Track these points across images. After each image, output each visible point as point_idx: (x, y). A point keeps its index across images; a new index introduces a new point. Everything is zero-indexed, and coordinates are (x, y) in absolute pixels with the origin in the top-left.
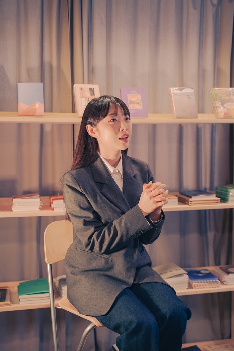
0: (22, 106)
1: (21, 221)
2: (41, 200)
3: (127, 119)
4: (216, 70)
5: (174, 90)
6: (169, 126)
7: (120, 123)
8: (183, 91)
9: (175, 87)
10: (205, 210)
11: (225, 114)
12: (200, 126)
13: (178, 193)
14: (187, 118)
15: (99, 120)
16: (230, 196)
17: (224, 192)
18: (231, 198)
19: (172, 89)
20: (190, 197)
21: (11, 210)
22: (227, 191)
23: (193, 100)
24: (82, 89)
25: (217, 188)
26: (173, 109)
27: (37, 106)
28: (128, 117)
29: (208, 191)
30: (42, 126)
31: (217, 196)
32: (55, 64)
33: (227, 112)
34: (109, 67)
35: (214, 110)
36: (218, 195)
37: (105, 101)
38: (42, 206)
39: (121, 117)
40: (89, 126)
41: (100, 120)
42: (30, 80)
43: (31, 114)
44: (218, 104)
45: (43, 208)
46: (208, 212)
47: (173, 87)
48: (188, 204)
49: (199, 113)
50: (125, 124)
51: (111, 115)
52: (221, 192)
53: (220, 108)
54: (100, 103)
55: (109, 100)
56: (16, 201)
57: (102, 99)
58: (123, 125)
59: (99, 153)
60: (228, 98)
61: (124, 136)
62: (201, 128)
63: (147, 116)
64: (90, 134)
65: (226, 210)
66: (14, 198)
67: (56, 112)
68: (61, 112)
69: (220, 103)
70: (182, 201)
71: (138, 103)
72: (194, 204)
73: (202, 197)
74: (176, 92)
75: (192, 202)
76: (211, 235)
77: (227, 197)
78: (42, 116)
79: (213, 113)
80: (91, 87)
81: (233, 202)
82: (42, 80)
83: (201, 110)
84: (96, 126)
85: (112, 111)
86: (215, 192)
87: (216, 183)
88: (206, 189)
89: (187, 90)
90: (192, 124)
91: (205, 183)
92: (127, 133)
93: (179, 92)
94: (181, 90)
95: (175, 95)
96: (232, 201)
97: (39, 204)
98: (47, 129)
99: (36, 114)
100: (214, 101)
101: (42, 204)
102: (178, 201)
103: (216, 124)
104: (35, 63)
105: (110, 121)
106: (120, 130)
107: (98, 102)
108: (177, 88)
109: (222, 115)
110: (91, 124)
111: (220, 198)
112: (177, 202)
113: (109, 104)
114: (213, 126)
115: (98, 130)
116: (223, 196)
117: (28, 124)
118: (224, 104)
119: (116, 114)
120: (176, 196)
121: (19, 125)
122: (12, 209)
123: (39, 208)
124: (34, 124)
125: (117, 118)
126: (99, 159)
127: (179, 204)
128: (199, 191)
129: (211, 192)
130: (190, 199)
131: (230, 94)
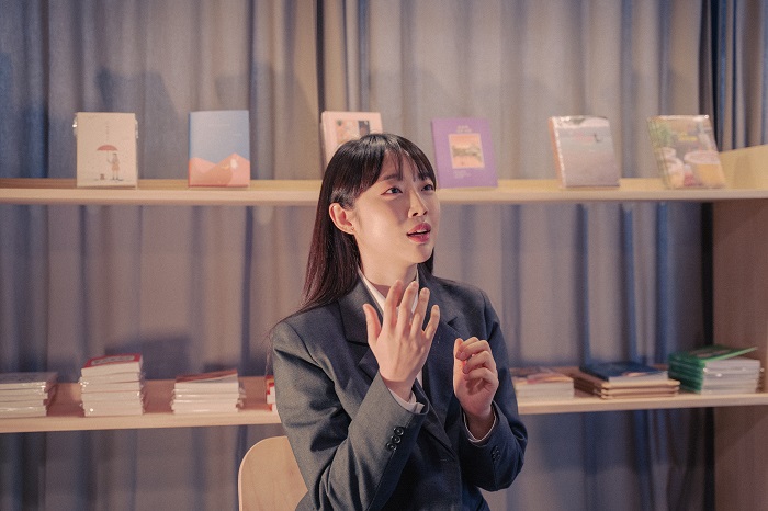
0: (200, 165)
1: (198, 436)
2: (241, 386)
3: (426, 188)
4: (665, 77)
5: (561, 123)
6: (552, 207)
7: (408, 196)
8: (584, 125)
9: (565, 115)
10: (645, 412)
11: (687, 178)
12: (627, 208)
13: (576, 370)
14: (592, 187)
15: (360, 191)
16: (704, 376)
17: (689, 366)
18: (705, 382)
19: (555, 120)
20: (605, 379)
21: (170, 410)
22: (697, 365)
23: (608, 146)
24: (340, 123)
25: (672, 358)
26: (559, 168)
27: (234, 164)
28: (429, 181)
29: (651, 363)
30: (250, 211)
31: (671, 377)
32: (280, 66)
33: (690, 172)
34: (407, 73)
35: (659, 169)
36: (675, 374)
37: (373, 145)
38: (244, 401)
39: (411, 182)
40: (335, 207)
41: (362, 191)
42: (221, 104)
43: (219, 183)
44: (670, 154)
45: (245, 405)
46: (651, 416)
47: (557, 115)
48: (600, 396)
49: (624, 176)
50: (423, 201)
51: (388, 178)
52: (681, 367)
53: (674, 162)
54: (361, 152)
55: (383, 143)
56: (181, 388)
57: (366, 142)
58: (416, 203)
59: (360, 272)
60: (694, 139)
61: (419, 227)
62: (631, 213)
63: (496, 185)
64: (338, 224)
65: (695, 411)
66: (178, 381)
67: (282, 178)
68: (295, 178)
69: (673, 152)
70: (584, 387)
71: (474, 154)
72: (614, 395)
73: (634, 380)
74: (565, 126)
75: (610, 392)
76: (660, 472)
77: (697, 380)
78: (246, 186)
79: (659, 177)
80: (362, 119)
81: (710, 392)
82: (251, 103)
83: (630, 170)
84: (351, 205)
85: (388, 169)
86: (667, 367)
87: (670, 346)
88: (644, 359)
89: (592, 123)
90: (608, 202)
91: (644, 345)
92: (427, 220)
93: (574, 127)
94: (577, 122)
95: (564, 133)
96: (708, 388)
97: (238, 396)
98: (263, 218)
99: (230, 184)
100: (659, 146)
101: (244, 396)
102: (576, 387)
103: (668, 201)
104: (233, 65)
105: (384, 194)
106: (410, 215)
107: (357, 148)
108: (568, 118)
109: (678, 180)
110: (339, 200)
111: (678, 383)
112: (572, 392)
113: (382, 152)
114: (659, 207)
115: (356, 215)
116: (687, 377)
117: (218, 208)
118: (684, 154)
119: (399, 176)
120: (571, 375)
121: (197, 210)
122: (173, 407)
123: (238, 406)
124: (232, 207)
125: (401, 186)
126: (359, 286)
127: (576, 395)
128: (628, 364)
129: (657, 366)
130: (605, 385)
131: (698, 131)
